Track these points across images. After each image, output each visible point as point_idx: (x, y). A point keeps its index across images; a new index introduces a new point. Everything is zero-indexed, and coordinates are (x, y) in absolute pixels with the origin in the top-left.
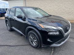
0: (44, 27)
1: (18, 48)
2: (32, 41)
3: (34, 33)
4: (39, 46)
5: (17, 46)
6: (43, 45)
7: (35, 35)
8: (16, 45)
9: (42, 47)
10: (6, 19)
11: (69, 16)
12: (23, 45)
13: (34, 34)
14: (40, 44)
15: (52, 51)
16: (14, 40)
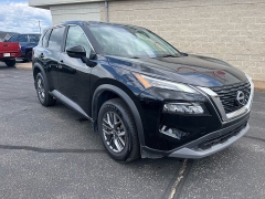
0: (149, 86)
1: (62, 157)
2: (110, 138)
3: (119, 107)
4: (134, 153)
5: (59, 151)
6: (146, 150)
7: (121, 115)
8: (59, 147)
9: (143, 157)
10: (37, 64)
11: (260, 68)
12: (81, 151)
13: (118, 111)
14: (135, 146)
15: (177, 175)
16: (55, 132)
